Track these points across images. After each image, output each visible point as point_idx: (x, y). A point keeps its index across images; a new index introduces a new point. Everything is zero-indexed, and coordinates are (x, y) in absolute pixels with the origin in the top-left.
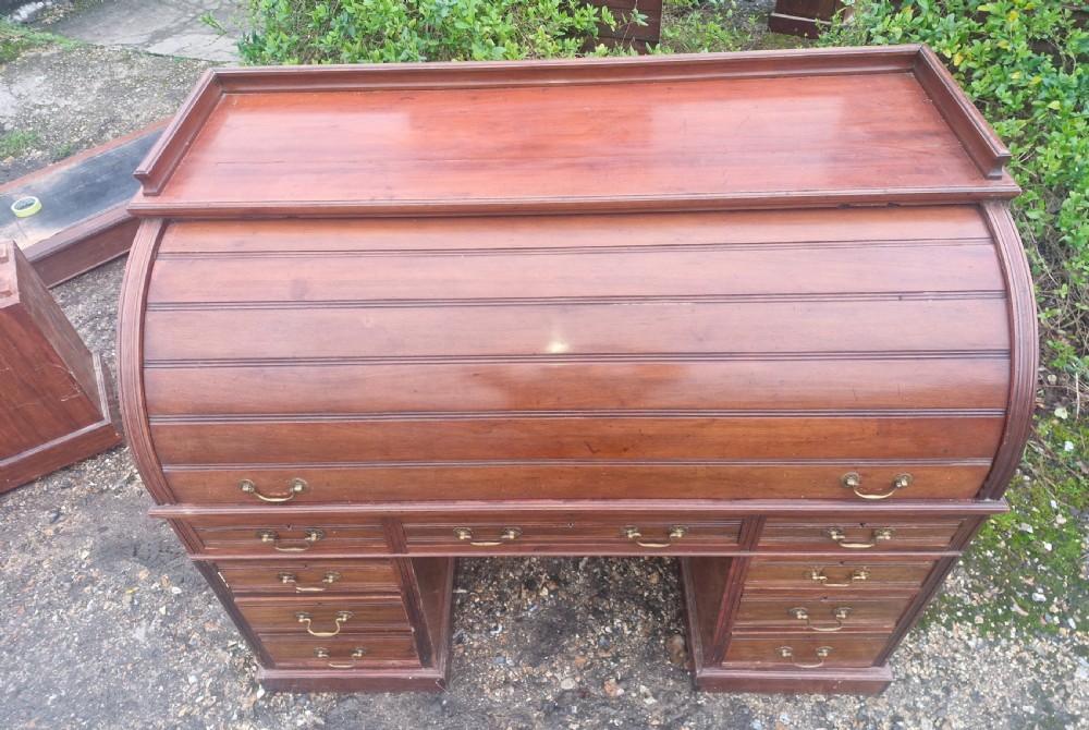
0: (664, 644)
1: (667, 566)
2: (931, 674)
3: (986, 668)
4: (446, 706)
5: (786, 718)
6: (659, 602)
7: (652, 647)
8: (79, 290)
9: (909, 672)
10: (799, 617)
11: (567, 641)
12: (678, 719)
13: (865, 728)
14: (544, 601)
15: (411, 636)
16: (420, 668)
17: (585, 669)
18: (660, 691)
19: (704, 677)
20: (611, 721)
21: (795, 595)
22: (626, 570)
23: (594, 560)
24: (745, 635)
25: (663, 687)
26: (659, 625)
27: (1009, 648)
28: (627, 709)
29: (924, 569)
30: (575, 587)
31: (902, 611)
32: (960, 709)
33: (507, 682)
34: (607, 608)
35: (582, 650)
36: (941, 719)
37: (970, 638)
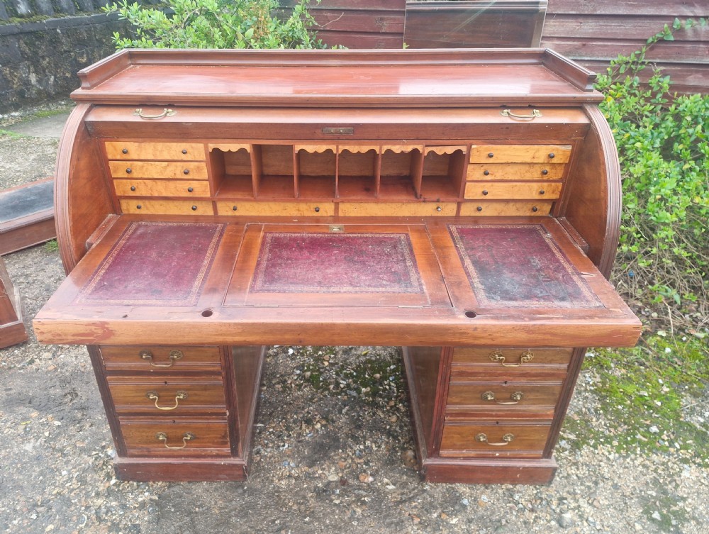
0: (400, 456)
1: (403, 413)
2: (584, 474)
3: (621, 471)
4: (247, 490)
5: (485, 498)
6: (397, 432)
7: (392, 457)
8: (7, 262)
9: (570, 472)
10: (489, 398)
11: (332, 454)
12: (410, 498)
13: (540, 504)
14: (318, 431)
15: (226, 421)
16: (230, 457)
17: (345, 469)
18: (397, 482)
19: (428, 465)
20: (363, 499)
21: (485, 378)
22: (374, 414)
23: (352, 408)
24: (454, 420)
25: (399, 480)
26: (397, 445)
27: (636, 459)
28: (374, 492)
29: (568, 353)
30: (339, 424)
31: (558, 397)
32: (605, 493)
33: (290, 476)
34: (361, 435)
35: (344, 458)
36: (592, 499)
37: (610, 454)
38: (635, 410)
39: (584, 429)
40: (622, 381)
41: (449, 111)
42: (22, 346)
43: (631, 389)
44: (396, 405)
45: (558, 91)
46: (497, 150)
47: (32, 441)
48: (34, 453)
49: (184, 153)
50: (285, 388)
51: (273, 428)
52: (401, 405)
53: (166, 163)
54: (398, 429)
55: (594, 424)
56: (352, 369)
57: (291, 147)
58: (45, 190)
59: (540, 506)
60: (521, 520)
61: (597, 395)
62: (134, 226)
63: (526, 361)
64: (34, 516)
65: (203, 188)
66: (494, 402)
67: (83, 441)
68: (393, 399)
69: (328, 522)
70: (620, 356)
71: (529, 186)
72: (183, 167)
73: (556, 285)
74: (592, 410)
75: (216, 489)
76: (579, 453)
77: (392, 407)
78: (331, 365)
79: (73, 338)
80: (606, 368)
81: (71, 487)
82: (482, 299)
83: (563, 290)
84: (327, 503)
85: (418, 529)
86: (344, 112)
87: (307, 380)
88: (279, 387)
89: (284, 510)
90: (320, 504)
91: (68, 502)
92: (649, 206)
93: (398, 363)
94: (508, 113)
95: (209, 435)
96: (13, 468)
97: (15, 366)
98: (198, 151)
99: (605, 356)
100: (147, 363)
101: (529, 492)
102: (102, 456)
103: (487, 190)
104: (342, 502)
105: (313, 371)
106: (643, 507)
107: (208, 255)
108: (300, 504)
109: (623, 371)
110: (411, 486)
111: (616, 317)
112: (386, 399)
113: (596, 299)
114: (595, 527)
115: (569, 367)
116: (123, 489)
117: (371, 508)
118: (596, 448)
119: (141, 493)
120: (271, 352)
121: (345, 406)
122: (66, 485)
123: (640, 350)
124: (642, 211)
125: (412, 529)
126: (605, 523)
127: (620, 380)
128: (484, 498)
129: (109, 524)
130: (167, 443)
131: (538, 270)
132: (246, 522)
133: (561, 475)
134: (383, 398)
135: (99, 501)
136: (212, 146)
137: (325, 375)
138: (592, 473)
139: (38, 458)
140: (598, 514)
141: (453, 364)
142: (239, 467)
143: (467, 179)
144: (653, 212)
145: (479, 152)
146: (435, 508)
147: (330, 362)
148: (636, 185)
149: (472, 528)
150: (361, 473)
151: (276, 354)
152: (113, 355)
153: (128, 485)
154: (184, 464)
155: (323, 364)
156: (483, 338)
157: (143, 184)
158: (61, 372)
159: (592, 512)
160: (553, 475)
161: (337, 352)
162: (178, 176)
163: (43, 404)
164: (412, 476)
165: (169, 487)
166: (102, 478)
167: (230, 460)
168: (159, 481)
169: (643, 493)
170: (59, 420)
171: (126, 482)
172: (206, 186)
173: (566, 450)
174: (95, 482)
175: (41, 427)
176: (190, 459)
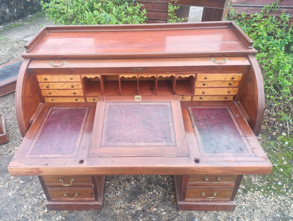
0: (168, 197)
2: (248, 205)
4: (102, 215)
6: (167, 186)
7: (165, 198)
9: (242, 205)
11: (139, 196)
12: (172, 218)
13: (229, 220)
14: (132, 185)
15: (92, 188)
16: (95, 201)
17: (144, 204)
19: (180, 204)
20: (152, 219)
22: (157, 176)
24: (191, 187)
25: (168, 209)
26: (167, 192)
27: (271, 198)
28: (157, 216)
30: (142, 181)
31: (236, 178)
32: (257, 215)
33: (121, 208)
34: (151, 187)
35: (144, 199)
36: (252, 218)
37: (260, 196)
39: (249, 183)
42: (6, 143)
46: (209, 75)
47: (12, 191)
48: (13, 197)
53: (64, 83)
54: (167, 184)
55: (253, 181)
58: (14, 67)
67: (33, 190)
70: (265, 146)
71: (223, 90)
72: (71, 84)
75: (89, 214)
76: (246, 195)
79: (25, 174)
81: (28, 213)
92: (279, 78)
94: (213, 60)
95: (85, 193)
96: (4, 204)
97: (3, 154)
98: (77, 78)
101: (224, 215)
102: (41, 198)
103: (204, 91)
104: (143, 220)
107: (82, 126)
110: (173, 212)
116: (50, 214)
118: (253, 192)
119: (58, 216)
122: (26, 213)
123: (274, 143)
128: (205, 218)
130: (68, 196)
133: (238, 206)
135: (40, 220)
136: (83, 76)
139: (14, 199)
142: (99, 205)
145: (200, 77)
150: (151, 206)
153: (52, 212)
154: (75, 204)
157: (54, 91)
160: (235, 208)
162: (69, 88)
165: (70, 213)
166: (41, 209)
167: (95, 203)
168: (65, 210)
169: (274, 215)
170: (23, 180)
171: (51, 211)
172: (81, 91)
173: (241, 194)
174: (38, 211)
175: (15, 184)
176: (78, 202)
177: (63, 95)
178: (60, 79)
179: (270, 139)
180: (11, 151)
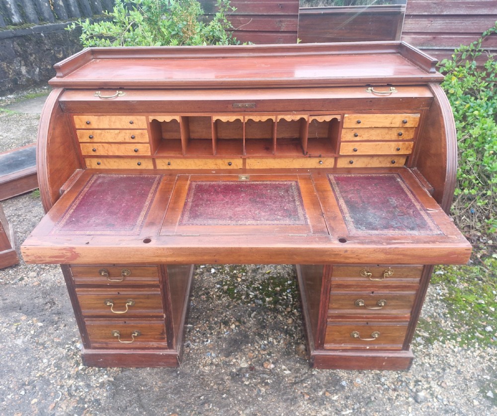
0: (295, 349)
1: (297, 316)
2: (435, 362)
3: (463, 360)
4: (179, 374)
6: (292, 331)
7: (288, 350)
8: (4, 206)
9: (424, 361)
10: (361, 305)
11: (244, 347)
12: (302, 381)
13: (401, 385)
14: (233, 330)
15: (164, 322)
16: (166, 349)
17: (253, 358)
18: (292, 368)
19: (315, 355)
20: (266, 381)
21: (357, 289)
22: (275, 317)
23: (259, 313)
24: (334, 321)
25: (294, 367)
26: (292, 341)
27: (475, 351)
28: (275, 376)
29: (419, 270)
30: (249, 325)
31: (412, 303)
32: (451, 377)
33: (212, 364)
34: (266, 333)
35: (252, 351)
36: (441, 381)
37: (455, 348)
38: (474, 315)
39: (435, 329)
40: (464, 292)
41: (327, 89)
42: (14, 267)
43: (471, 298)
44: (292, 310)
45: (410, 73)
46: (364, 117)
47: (22, 337)
48: (23, 346)
49: (132, 123)
50: (208, 298)
51: (199, 328)
52: (295, 310)
53: (118, 131)
54: (293, 328)
55: (443, 325)
56: (259, 284)
57: (210, 118)
58: (32, 152)
59: (400, 387)
60: (386, 397)
61: (445, 303)
62: (95, 177)
63: (387, 276)
64: (23, 393)
65: (145, 149)
66: (364, 307)
67: (59, 337)
68: (290, 306)
69: (240, 398)
70: (463, 273)
71: (388, 145)
72: (130, 134)
73: (408, 219)
74: (441, 314)
75: (157, 373)
76: (431, 347)
77: (288, 312)
78: (243, 281)
79: (50, 259)
80: (453, 283)
81: (50, 371)
82: (352, 229)
83: (413, 222)
84: (239, 384)
85: (308, 404)
86: (249, 92)
87: (225, 292)
88: (204, 297)
89: (207, 388)
90: (234, 384)
91: (47, 383)
92: (485, 159)
93: (293, 279)
94: (371, 90)
95: (151, 332)
96: (8, 357)
97: (10, 282)
98: (141, 122)
99: (451, 274)
100: (105, 279)
101: (392, 376)
102: (73, 348)
103: (356, 148)
104: (250, 383)
105: (229, 285)
106: (480, 388)
107: (148, 198)
108: (219, 384)
109: (466, 285)
110: (303, 371)
111: (453, 242)
112: (284, 307)
113: (438, 229)
114: (443, 402)
115: (420, 280)
116: (88, 373)
117: (272, 387)
119: (102, 376)
120: (198, 271)
121: (253, 312)
122: (47, 370)
123: (479, 269)
124: (479, 162)
125: (303, 403)
126: (451, 400)
127: (463, 291)
128: (358, 380)
129: (78, 398)
130: (120, 339)
131: (394, 208)
132: (179, 397)
133: (417, 364)
134: (282, 305)
135: (70, 381)
136: (151, 118)
137: (238, 288)
138: (441, 362)
139: (26, 350)
140: (445, 393)
141: (333, 279)
142: (174, 356)
143: (342, 140)
144: (488, 164)
145: (350, 120)
146: (321, 388)
147: (242, 278)
148: (475, 143)
149: (349, 403)
150: (265, 361)
151: (202, 273)
152: (80, 273)
154: (133, 354)
155: (237, 280)
156: (352, 258)
157: (101, 147)
158: (43, 287)
159: (441, 391)
160: (411, 363)
161: (248, 271)
162: (127, 140)
163: (30, 310)
164: (304, 364)
165: (122, 371)
166: (72, 365)
167: (167, 351)
168: (114, 367)
169: (480, 377)
170: (41, 322)
171: (90, 368)
172: (148, 147)
173: (421, 344)
174: (67, 368)
175: (28, 327)
176: (137, 350)
177: (117, 154)
178: (112, 124)
179: (472, 263)
180: (22, 279)
